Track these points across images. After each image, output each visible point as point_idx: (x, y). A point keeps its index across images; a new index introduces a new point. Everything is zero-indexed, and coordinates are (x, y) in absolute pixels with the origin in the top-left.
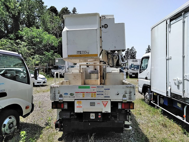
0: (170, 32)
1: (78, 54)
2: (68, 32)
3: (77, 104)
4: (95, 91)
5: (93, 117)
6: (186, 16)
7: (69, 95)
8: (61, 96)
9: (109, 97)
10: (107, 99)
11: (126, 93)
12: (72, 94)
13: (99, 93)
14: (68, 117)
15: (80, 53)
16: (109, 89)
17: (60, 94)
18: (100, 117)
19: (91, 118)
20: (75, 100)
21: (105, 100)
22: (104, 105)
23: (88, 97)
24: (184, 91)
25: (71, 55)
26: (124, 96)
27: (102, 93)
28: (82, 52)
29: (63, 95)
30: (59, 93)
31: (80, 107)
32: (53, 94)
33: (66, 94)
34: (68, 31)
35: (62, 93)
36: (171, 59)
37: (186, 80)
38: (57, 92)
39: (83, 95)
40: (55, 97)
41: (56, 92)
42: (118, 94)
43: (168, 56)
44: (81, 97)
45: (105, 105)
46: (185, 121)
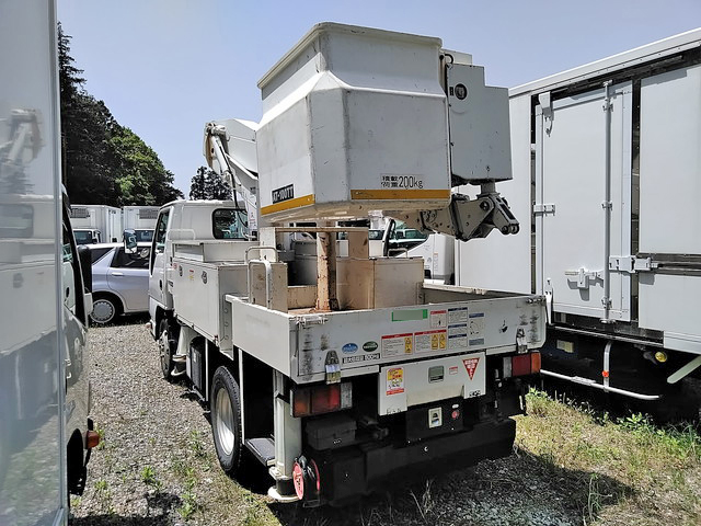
0: (548, 131)
1: (386, 188)
2: (350, 97)
3: (389, 383)
4: (444, 325)
5: (435, 420)
6: (617, 91)
7: (360, 351)
8: (332, 359)
9: (481, 341)
10: (476, 351)
11: (524, 324)
12: (369, 347)
13: (455, 331)
14: (350, 439)
15: (395, 185)
16: (482, 315)
17: (326, 351)
18: (455, 415)
19: (431, 425)
20: (381, 365)
21: (472, 352)
22: (468, 370)
23: (422, 350)
24: (608, 305)
25: (361, 192)
26: (520, 334)
27: (463, 330)
28: (399, 182)
29: (341, 354)
30: (324, 348)
31: (397, 391)
32: (302, 354)
33: (351, 347)
34: (349, 91)
35: (336, 345)
36: (553, 212)
37: (618, 271)
38: (316, 343)
39: (408, 343)
40: (310, 367)
41: (312, 346)
42: (504, 330)
43: (538, 204)
44: (401, 355)
45: (471, 372)
46: (606, 386)
